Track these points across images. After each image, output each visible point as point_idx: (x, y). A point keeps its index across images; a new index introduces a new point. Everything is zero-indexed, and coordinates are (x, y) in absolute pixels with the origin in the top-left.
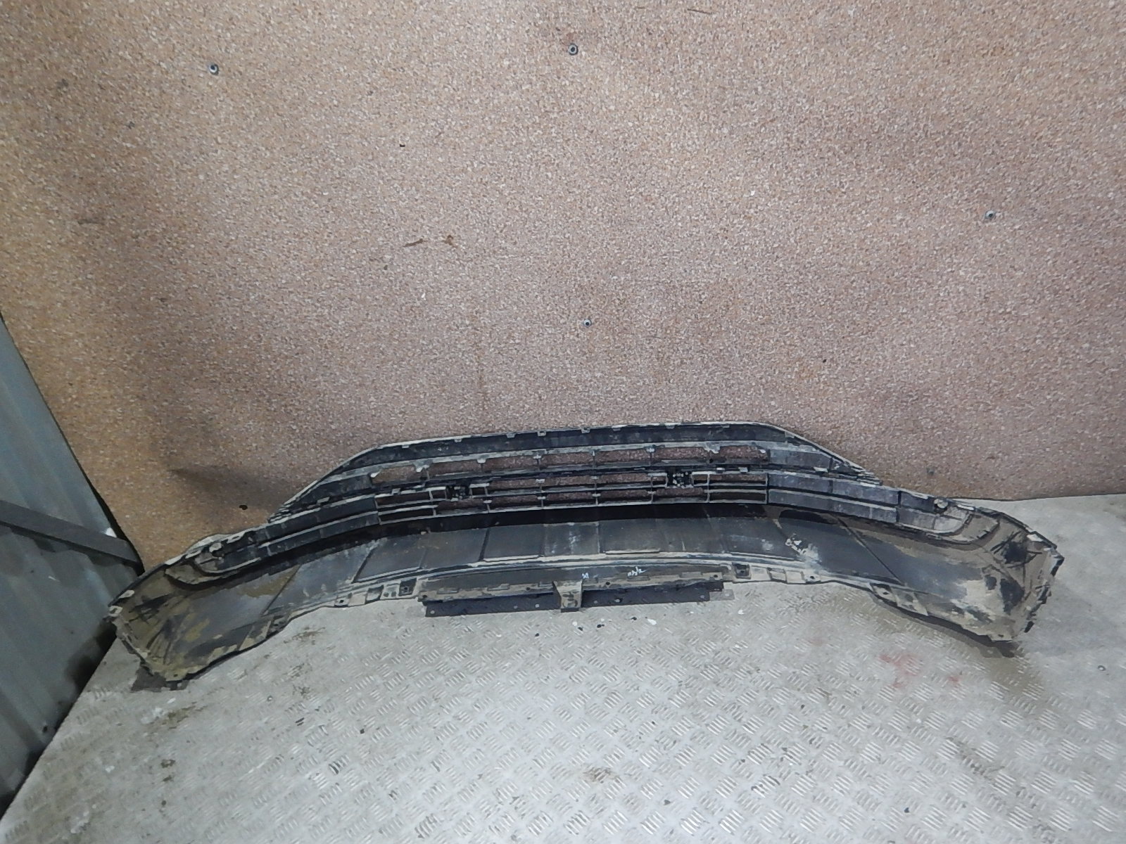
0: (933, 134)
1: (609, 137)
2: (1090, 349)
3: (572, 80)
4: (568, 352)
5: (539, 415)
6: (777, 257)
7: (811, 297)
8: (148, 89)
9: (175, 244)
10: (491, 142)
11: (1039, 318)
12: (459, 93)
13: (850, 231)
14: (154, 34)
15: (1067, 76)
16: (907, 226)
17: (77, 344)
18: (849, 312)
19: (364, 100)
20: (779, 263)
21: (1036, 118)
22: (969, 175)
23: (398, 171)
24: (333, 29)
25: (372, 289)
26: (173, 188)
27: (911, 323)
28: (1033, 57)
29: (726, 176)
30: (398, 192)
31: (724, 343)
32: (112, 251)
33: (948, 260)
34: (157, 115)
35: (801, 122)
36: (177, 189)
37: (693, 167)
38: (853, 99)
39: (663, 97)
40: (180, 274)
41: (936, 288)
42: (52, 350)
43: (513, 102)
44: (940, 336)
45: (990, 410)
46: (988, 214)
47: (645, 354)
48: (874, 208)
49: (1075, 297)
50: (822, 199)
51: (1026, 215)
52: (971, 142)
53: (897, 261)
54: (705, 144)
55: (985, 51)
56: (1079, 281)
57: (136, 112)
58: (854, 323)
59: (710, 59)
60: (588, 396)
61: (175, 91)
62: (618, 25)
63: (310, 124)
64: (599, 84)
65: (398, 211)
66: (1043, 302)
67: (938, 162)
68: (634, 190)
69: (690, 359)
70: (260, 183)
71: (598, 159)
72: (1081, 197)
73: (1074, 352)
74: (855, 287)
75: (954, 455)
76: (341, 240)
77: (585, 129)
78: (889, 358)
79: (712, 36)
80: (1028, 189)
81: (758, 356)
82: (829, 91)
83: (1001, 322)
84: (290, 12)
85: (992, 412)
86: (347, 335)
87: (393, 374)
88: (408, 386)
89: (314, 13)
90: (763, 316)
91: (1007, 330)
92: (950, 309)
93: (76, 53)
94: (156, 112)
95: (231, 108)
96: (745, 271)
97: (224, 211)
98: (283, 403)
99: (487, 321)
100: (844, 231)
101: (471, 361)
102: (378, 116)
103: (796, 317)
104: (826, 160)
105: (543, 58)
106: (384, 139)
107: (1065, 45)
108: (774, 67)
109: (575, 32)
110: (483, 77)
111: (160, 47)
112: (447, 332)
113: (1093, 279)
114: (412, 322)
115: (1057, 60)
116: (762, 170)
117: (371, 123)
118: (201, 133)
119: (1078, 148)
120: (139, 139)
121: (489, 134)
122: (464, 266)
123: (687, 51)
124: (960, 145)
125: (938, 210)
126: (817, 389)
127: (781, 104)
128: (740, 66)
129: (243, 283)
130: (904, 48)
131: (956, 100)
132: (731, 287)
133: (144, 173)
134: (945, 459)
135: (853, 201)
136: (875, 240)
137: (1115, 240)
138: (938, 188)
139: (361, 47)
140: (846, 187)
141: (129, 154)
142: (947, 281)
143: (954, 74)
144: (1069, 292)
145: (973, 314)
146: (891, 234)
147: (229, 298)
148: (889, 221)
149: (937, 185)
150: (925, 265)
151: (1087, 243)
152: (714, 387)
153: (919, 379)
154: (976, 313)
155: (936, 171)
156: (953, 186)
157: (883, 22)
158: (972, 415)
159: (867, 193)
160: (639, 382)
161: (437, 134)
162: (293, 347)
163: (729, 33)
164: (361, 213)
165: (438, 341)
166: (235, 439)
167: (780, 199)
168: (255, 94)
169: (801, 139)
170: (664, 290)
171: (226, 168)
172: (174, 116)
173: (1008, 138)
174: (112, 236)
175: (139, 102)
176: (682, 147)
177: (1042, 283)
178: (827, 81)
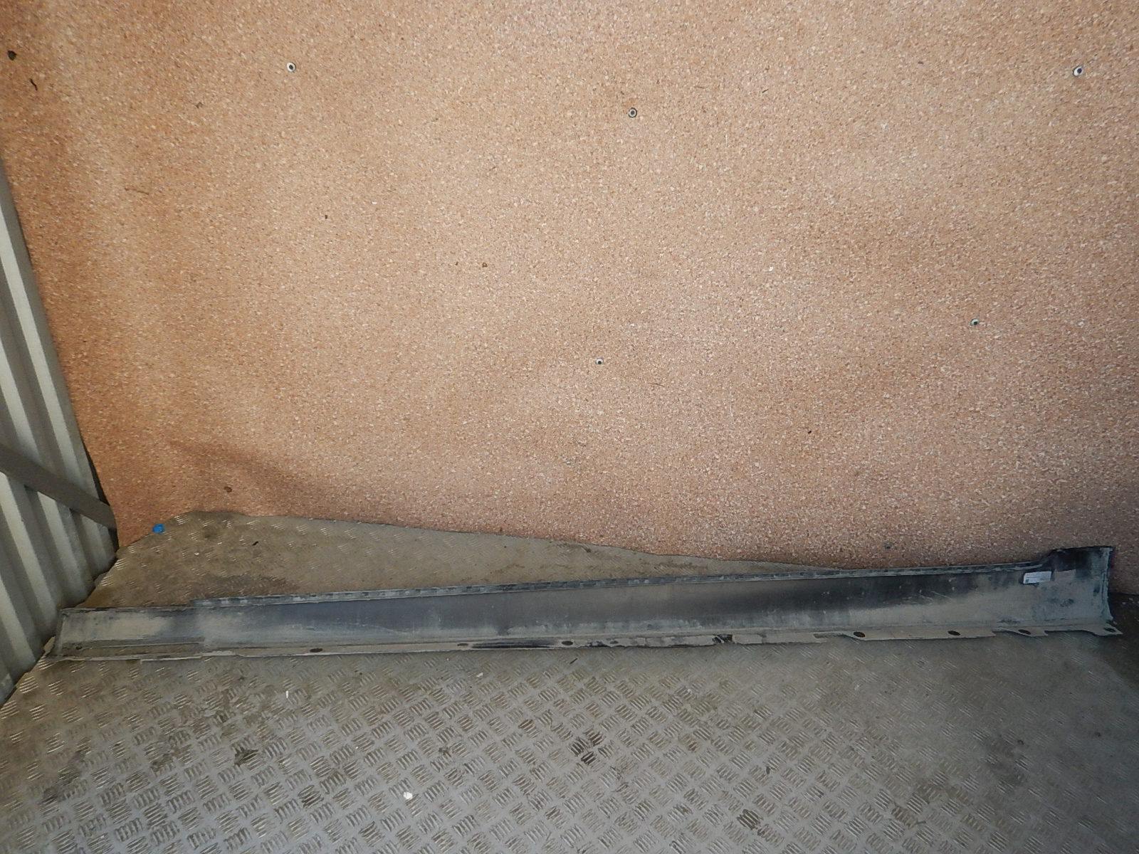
0: (939, 245)
1: (651, 196)
2: (1045, 458)
3: (626, 139)
4: (577, 387)
5: (537, 441)
6: (784, 331)
7: (808, 373)
8: (223, 75)
9: (217, 224)
10: (541, 183)
11: (1004, 422)
12: (519, 133)
13: (852, 318)
14: (241, 25)
15: (1059, 214)
16: (902, 321)
17: (98, 303)
18: (839, 391)
19: (428, 125)
20: (784, 337)
21: (1028, 246)
22: (963, 285)
23: (448, 195)
24: (412, 56)
25: (401, 299)
26: (228, 171)
27: (892, 407)
28: (1033, 193)
29: (750, 249)
30: (444, 215)
31: (722, 402)
32: (151, 221)
33: (933, 357)
34: (228, 100)
35: (825, 214)
36: (232, 172)
37: (722, 237)
38: (874, 203)
39: (706, 170)
40: (216, 254)
41: (918, 379)
42: (73, 304)
43: (569, 149)
44: (914, 424)
45: (950, 499)
46: (973, 322)
47: (649, 400)
48: (876, 300)
49: (1037, 407)
50: (831, 284)
51: (1006, 329)
52: (969, 257)
53: (889, 351)
54: (736, 218)
55: (994, 181)
56: (1042, 393)
57: (207, 94)
58: (842, 401)
59: (754, 144)
60: (588, 432)
61: (250, 81)
62: (678, 98)
63: (373, 136)
64: (650, 148)
65: (440, 231)
66: (1009, 408)
67: (938, 268)
68: (665, 248)
69: (688, 410)
70: (315, 182)
71: (637, 215)
72: (1056, 321)
73: (1031, 458)
74: (848, 370)
75: (911, 535)
76: (380, 248)
77: (630, 185)
78: (867, 437)
79: (759, 125)
80: (1012, 306)
81: (751, 419)
82: (853, 192)
83: (970, 419)
84: (374, 31)
85: (951, 501)
86: (368, 337)
87: (405, 381)
88: (417, 396)
89: (397, 37)
90: (763, 384)
91: (974, 427)
92: (927, 400)
93: (159, 29)
94: (228, 98)
95: (300, 108)
96: (752, 339)
97: (273, 201)
98: (291, 393)
99: (505, 347)
100: (846, 316)
101: (483, 381)
102: (438, 141)
103: (792, 390)
104: (841, 251)
105: (604, 115)
106: (440, 163)
107: (1061, 188)
108: (809, 162)
109: (637, 98)
110: (545, 123)
111: (244, 38)
112: (465, 351)
113: (1055, 394)
114: (433, 337)
115: (1053, 199)
116: (783, 250)
117: (431, 147)
118: (267, 125)
119: (1060, 278)
120: (205, 120)
121: (541, 175)
122: (493, 293)
123: (735, 133)
124: (959, 257)
125: (931, 311)
126: (799, 457)
127: (810, 196)
128: (780, 155)
129: (277, 272)
130: (925, 166)
131: (963, 219)
132: (737, 351)
133: (203, 152)
134: (902, 537)
135: (859, 290)
136: (873, 329)
137: (1078, 363)
138: (935, 292)
139: (435, 76)
140: (854, 277)
141: (192, 132)
142: (929, 375)
143: (965, 195)
144: (1032, 402)
145: (946, 407)
146: (888, 326)
147: (260, 285)
148: (887, 314)
149: (934, 289)
150: (912, 359)
151: (1054, 361)
152: (706, 440)
153: (891, 461)
154: (949, 407)
155: (935, 276)
156: (947, 292)
157: (910, 140)
158: (933, 502)
159: (872, 286)
160: (637, 425)
161: (491, 168)
162: (313, 340)
163: (776, 125)
164: (405, 227)
165: (454, 358)
166: (235, 421)
167: (794, 278)
168: (327, 99)
169: (822, 230)
170: (675, 342)
171: (284, 161)
172: (244, 104)
173: (1001, 259)
174: (155, 206)
175: (211, 85)
176: (715, 217)
177: (1010, 390)
178: (854, 182)
